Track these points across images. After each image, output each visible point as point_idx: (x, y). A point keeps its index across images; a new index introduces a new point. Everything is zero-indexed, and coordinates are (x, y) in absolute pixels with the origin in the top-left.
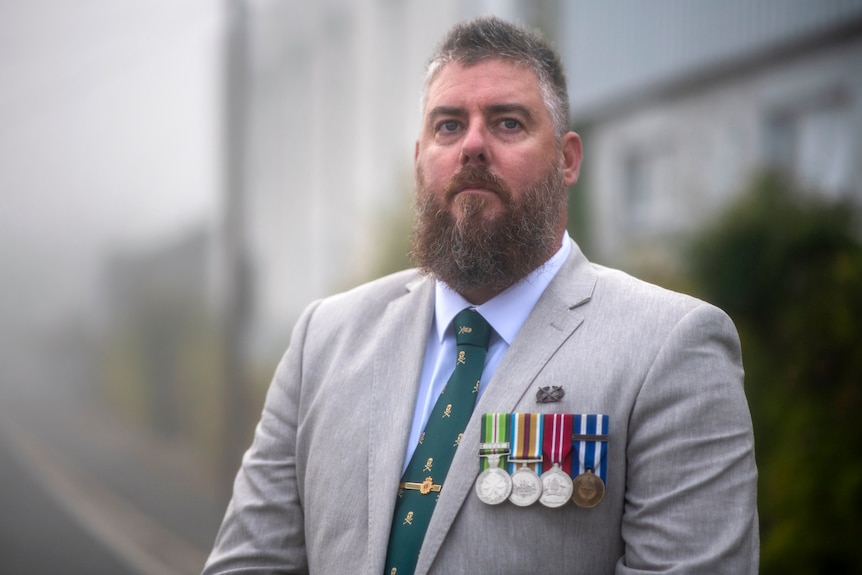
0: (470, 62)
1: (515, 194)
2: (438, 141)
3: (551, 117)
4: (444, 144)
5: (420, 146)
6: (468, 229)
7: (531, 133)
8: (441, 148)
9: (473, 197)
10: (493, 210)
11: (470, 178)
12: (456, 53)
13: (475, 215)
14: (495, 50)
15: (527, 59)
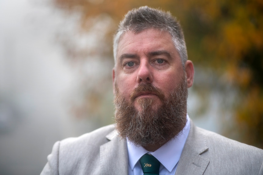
0: (138, 31)
1: (166, 96)
2: (125, 71)
3: (179, 55)
4: (128, 73)
5: (116, 73)
6: (144, 116)
7: (171, 64)
8: (127, 74)
9: (146, 99)
10: (156, 105)
11: (143, 90)
12: (131, 27)
13: (148, 109)
14: (150, 24)
15: (166, 27)
